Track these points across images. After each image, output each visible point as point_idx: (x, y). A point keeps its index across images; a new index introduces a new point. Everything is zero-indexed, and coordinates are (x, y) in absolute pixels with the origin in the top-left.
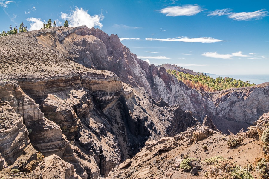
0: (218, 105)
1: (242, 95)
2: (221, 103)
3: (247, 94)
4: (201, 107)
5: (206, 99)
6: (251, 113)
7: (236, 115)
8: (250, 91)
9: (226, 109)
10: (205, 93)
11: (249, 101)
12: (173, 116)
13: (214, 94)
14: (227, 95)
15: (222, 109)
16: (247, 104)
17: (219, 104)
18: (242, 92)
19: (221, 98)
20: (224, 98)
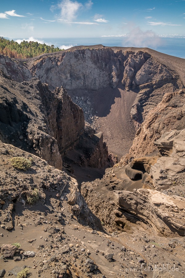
0: (35, 74)
1: (56, 60)
2: (37, 71)
3: (60, 59)
4: (19, 77)
5: (22, 68)
6: (65, 79)
7: (53, 82)
8: (63, 56)
9: (43, 76)
10: (19, 61)
11: (63, 66)
12: (38, 92)
13: (28, 61)
14: (42, 61)
15: (39, 77)
16: (61, 70)
17: (35, 72)
18: (55, 57)
19: (37, 65)
20: (39, 65)
